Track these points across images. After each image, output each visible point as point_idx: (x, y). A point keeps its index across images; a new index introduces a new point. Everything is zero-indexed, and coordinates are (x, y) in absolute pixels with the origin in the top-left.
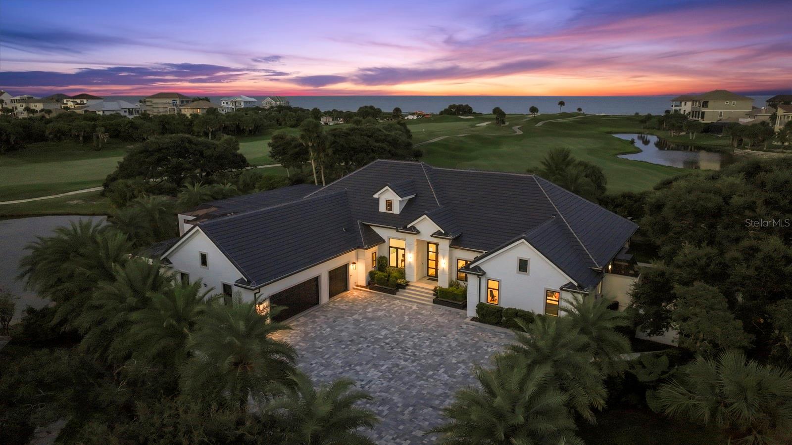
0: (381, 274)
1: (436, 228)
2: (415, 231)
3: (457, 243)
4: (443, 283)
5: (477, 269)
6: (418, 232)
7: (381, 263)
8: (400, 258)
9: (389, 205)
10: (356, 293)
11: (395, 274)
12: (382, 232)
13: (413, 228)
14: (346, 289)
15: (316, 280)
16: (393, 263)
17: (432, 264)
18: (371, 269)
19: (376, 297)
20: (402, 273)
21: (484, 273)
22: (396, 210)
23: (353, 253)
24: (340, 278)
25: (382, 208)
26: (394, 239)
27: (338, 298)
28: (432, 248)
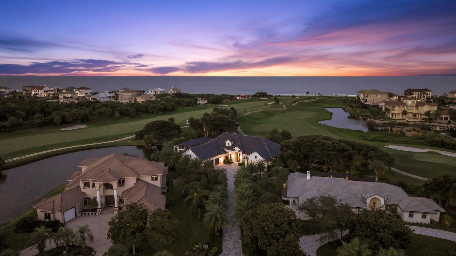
0: (226, 160)
1: (239, 149)
2: (234, 150)
3: (243, 153)
4: (241, 162)
5: (247, 158)
6: (235, 150)
7: (227, 158)
8: (231, 157)
9: (229, 144)
10: (221, 164)
11: (230, 160)
12: (227, 150)
13: (234, 149)
14: (219, 163)
15: (213, 161)
16: (229, 158)
17: (238, 158)
18: (224, 159)
19: (225, 165)
20: (231, 160)
21: (248, 159)
22: (230, 145)
23: (220, 155)
24: (217, 161)
25: (227, 145)
26: (229, 152)
27: (217, 165)
28: (238, 154)
